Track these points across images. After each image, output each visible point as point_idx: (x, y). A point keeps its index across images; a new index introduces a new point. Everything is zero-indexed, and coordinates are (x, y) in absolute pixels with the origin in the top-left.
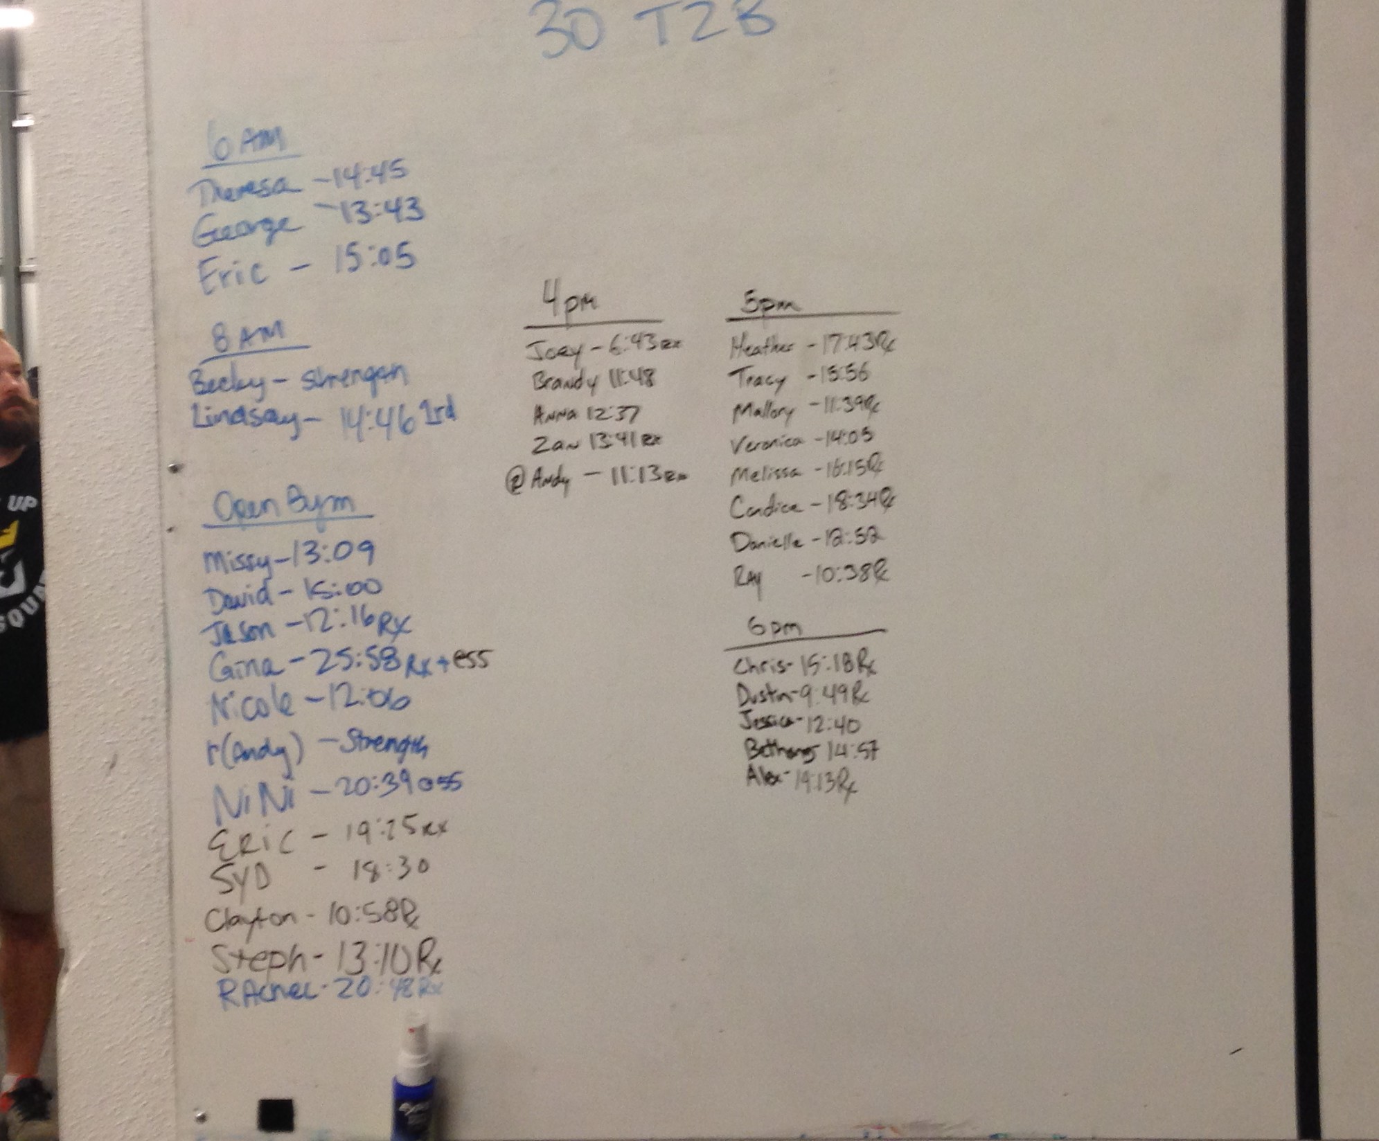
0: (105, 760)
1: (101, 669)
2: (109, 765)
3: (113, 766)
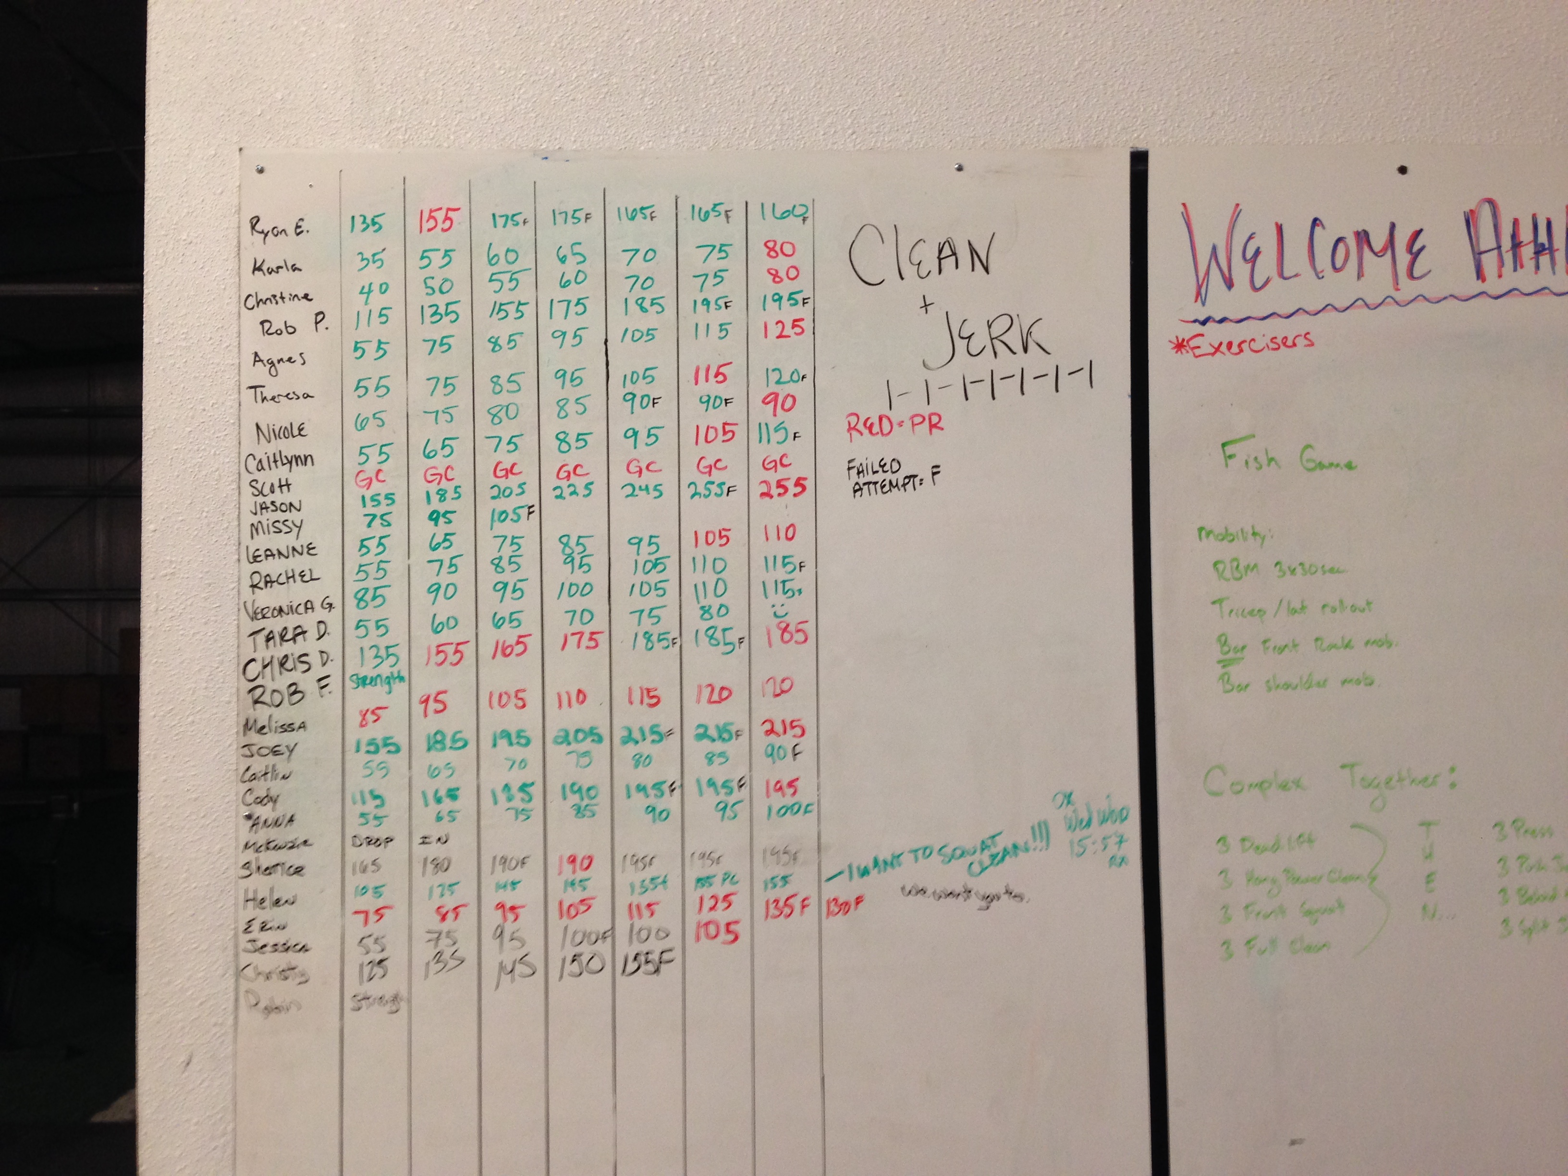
0: (182, 1059)
1: (181, 983)
2: (185, 1063)
3: (188, 1064)
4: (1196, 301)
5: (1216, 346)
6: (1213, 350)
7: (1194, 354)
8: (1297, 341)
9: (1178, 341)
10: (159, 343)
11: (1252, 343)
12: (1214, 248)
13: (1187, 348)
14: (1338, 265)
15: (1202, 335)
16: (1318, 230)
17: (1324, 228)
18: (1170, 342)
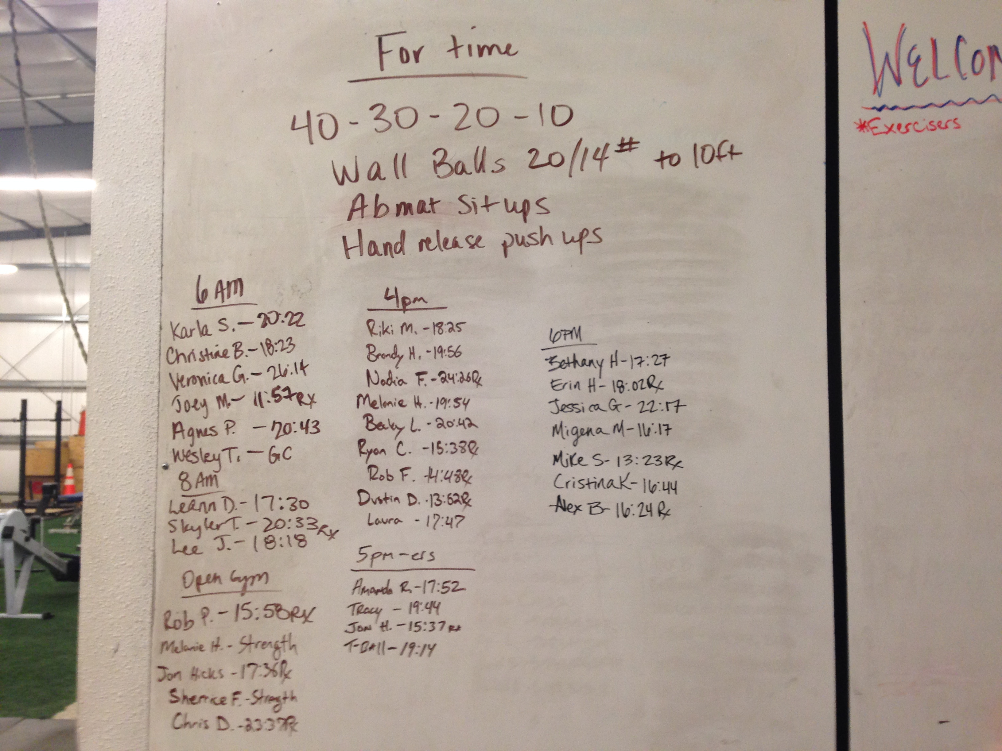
0: (112, 647)
1: (112, 590)
2: (113, 651)
3: (116, 651)
4: (874, 93)
5: (889, 126)
6: (886, 130)
7: (873, 132)
8: (949, 124)
9: (861, 122)
10: (105, 118)
11: (916, 125)
12: (887, 56)
13: (868, 128)
14: (977, 69)
15: (878, 118)
16: (961, 44)
17: (966, 43)
18: (855, 123)
